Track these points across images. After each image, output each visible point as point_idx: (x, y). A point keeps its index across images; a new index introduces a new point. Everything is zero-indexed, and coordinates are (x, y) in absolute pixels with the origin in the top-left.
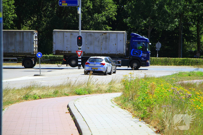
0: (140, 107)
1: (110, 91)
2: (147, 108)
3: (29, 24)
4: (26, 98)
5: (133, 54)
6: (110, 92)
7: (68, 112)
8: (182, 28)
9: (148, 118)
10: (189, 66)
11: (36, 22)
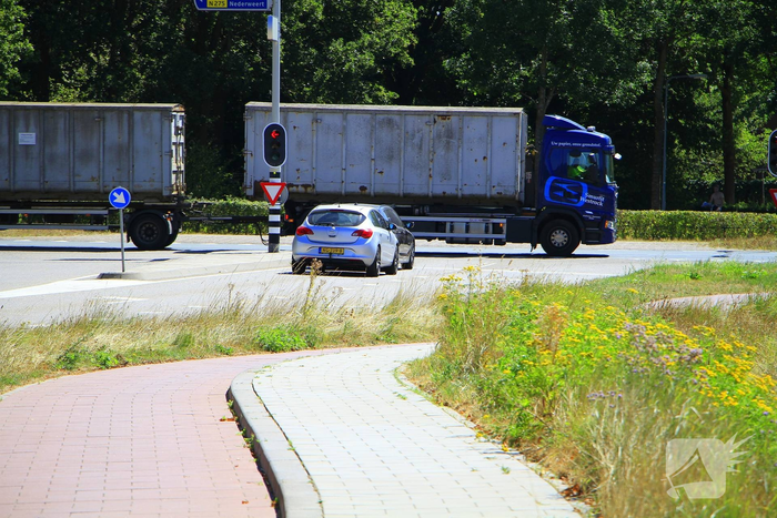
0: (504, 399)
1: (389, 336)
2: (533, 401)
3: (81, 81)
4: (69, 362)
5: (552, 196)
6: (389, 342)
7: (231, 416)
8: (664, 96)
9: (534, 438)
10: (694, 242)
11: (107, 71)
